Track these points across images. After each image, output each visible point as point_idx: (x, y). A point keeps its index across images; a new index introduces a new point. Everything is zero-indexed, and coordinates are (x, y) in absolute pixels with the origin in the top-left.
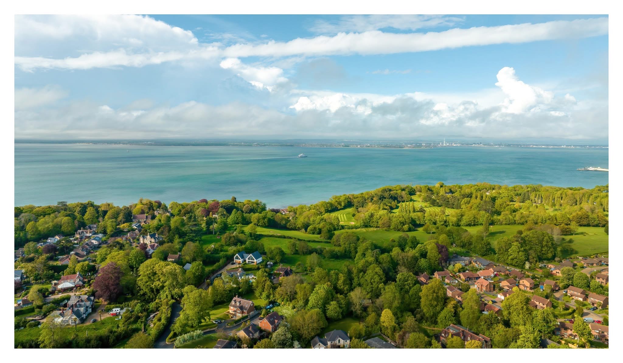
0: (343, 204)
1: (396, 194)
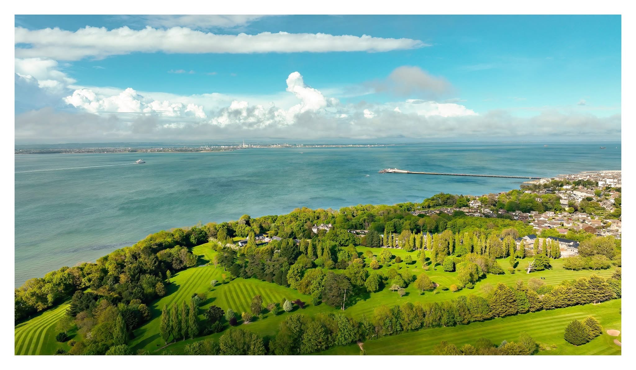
0: (50, 298)
1: (169, 256)
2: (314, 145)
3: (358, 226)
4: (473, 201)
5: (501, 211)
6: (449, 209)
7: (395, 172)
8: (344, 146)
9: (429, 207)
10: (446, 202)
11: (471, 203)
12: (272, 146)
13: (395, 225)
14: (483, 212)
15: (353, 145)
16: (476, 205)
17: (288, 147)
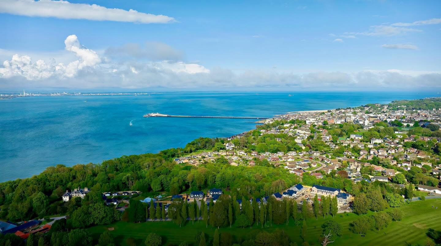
2: (90, 93)
3: (121, 186)
4: (228, 144)
5: (254, 153)
6: (209, 153)
7: (157, 116)
8: (115, 94)
9: (191, 151)
10: (205, 146)
11: (226, 145)
12: (52, 95)
13: (161, 182)
14: (238, 154)
15: (123, 94)
16: (231, 147)
17: (67, 95)
